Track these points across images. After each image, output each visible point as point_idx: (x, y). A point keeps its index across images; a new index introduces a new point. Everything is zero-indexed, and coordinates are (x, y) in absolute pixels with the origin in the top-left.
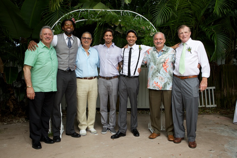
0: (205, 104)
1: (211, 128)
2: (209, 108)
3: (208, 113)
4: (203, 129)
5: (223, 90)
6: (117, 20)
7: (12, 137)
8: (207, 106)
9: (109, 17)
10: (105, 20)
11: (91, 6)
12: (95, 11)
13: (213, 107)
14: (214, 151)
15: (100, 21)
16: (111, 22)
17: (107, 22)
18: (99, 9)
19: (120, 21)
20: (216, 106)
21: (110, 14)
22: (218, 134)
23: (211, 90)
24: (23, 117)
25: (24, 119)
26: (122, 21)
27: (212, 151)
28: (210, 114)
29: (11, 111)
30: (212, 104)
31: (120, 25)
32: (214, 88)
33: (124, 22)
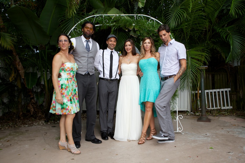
0: (220, 106)
1: (228, 130)
2: (225, 109)
3: (224, 115)
4: (219, 131)
5: (239, 92)
6: (131, 24)
7: (33, 138)
8: (223, 108)
9: (123, 21)
10: (119, 25)
11: (105, 12)
12: (109, 16)
13: (229, 109)
14: (233, 153)
15: (115, 26)
16: (125, 26)
17: (121, 27)
18: (113, 14)
19: (134, 25)
20: (232, 107)
21: (125, 19)
22: (235, 136)
23: (226, 92)
24: (43, 120)
25: (44, 122)
26: (136, 25)
27: (230, 153)
28: (226, 116)
29: (32, 114)
30: (228, 105)
31: (134, 29)
32: (229, 89)
33: (138, 26)
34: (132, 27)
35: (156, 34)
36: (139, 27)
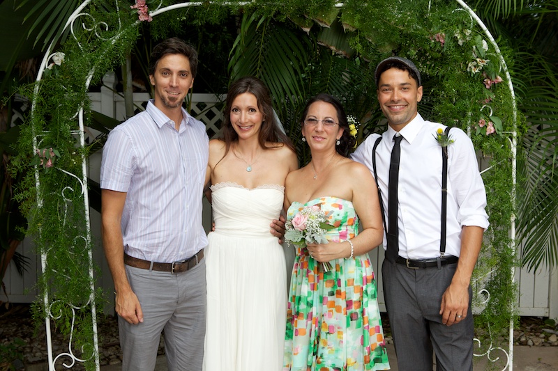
15: (256, 9)
26: (349, 6)
34: (332, 17)
35: (434, 54)
36: (362, 21)
